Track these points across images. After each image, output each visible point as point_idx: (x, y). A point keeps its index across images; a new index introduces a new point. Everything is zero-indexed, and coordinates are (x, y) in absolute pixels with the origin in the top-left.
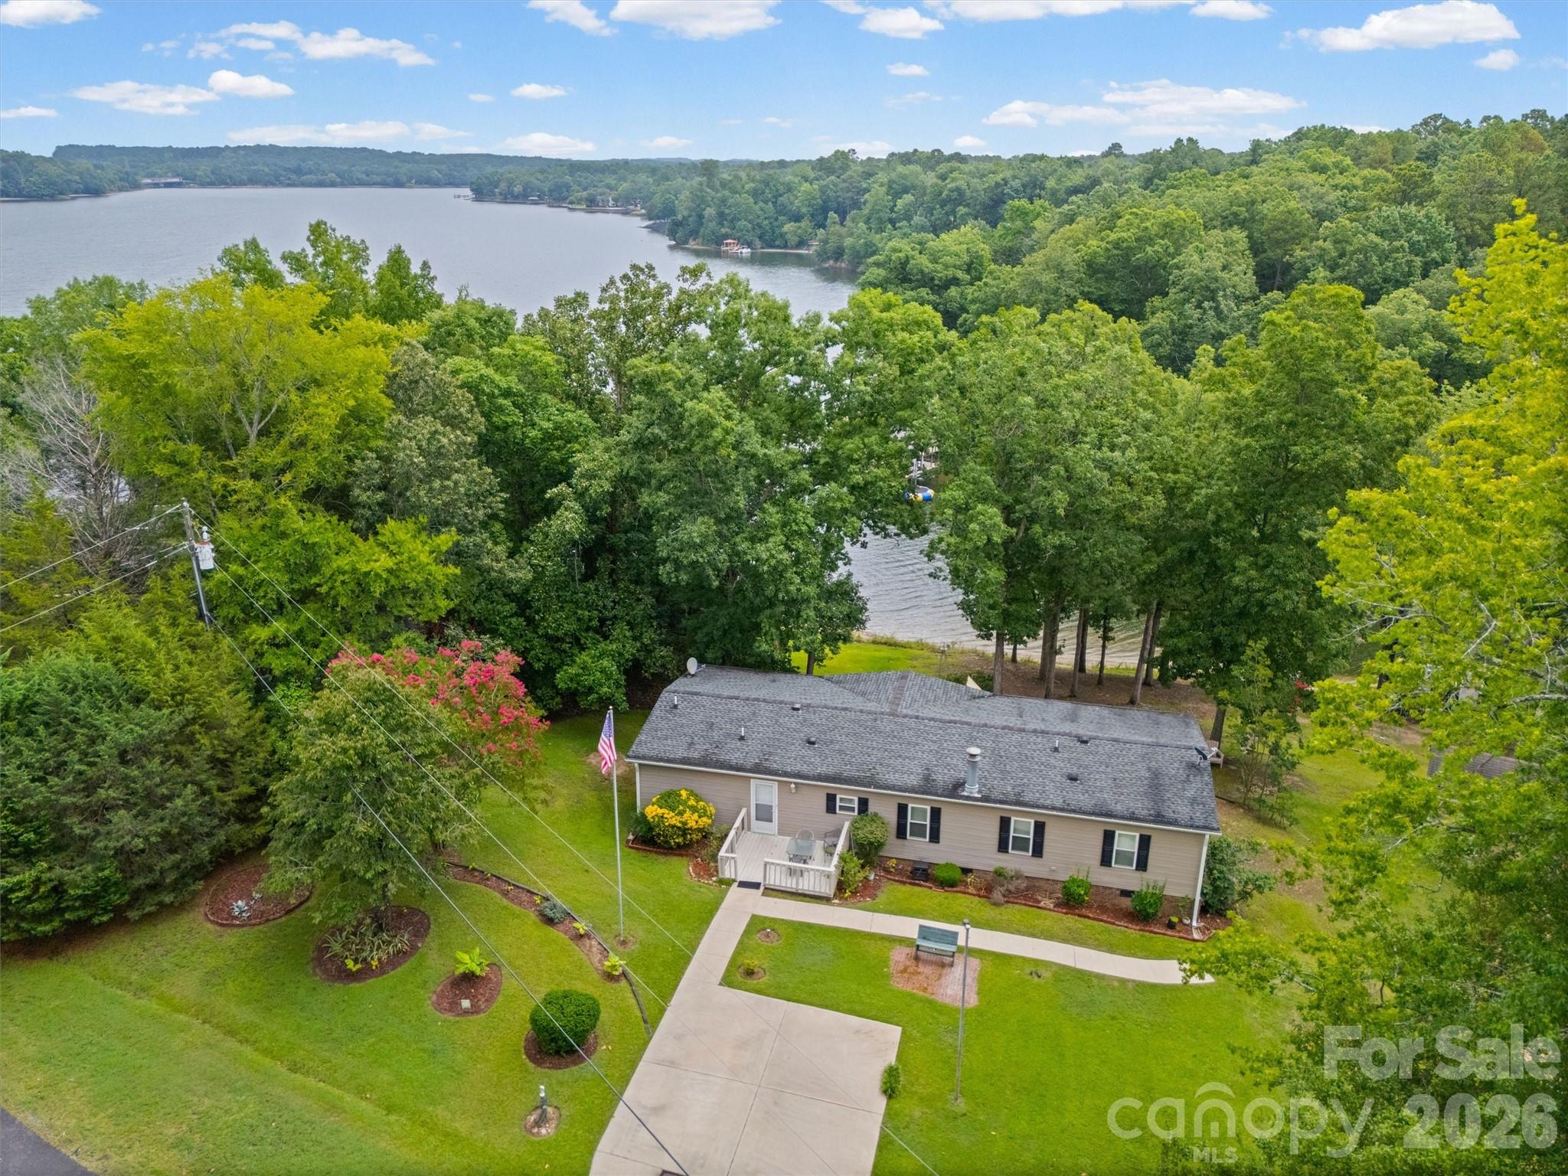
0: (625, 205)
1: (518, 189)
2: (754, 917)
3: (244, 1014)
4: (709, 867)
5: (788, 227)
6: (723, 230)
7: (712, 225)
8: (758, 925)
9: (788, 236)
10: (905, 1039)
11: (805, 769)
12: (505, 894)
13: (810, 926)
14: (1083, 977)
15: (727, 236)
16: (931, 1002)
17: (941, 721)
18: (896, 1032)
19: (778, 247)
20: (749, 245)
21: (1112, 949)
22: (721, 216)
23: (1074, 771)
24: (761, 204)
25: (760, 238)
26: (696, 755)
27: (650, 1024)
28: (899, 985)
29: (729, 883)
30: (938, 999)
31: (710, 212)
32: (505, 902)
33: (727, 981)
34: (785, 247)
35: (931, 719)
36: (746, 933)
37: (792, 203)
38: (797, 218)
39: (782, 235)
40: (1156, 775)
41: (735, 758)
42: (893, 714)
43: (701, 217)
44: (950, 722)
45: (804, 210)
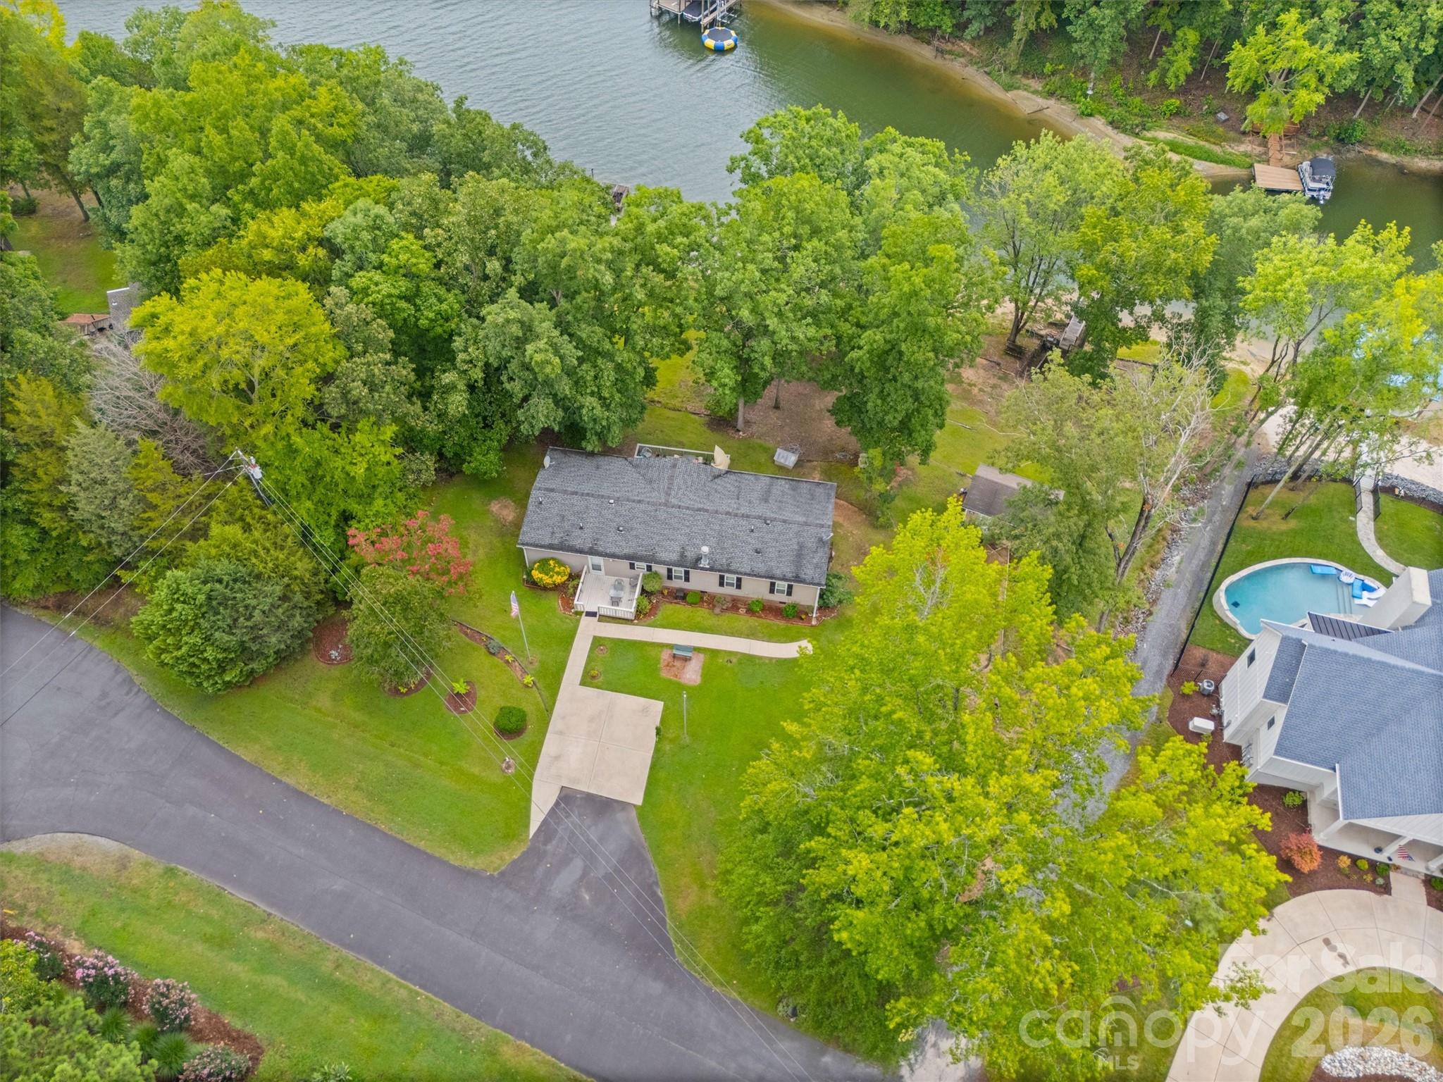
2: (595, 638)
3: (357, 716)
4: (568, 604)
8: (597, 642)
10: (665, 709)
11: (617, 551)
12: (466, 634)
13: (622, 641)
14: (750, 659)
16: (679, 684)
17: (693, 509)
18: (659, 705)
21: (770, 638)
23: (759, 546)
26: (556, 542)
27: (549, 710)
28: (664, 674)
29: (579, 613)
30: (682, 681)
32: (468, 640)
33: (583, 683)
35: (688, 508)
36: (592, 649)
40: (801, 546)
41: (577, 543)
42: (665, 505)
44: (699, 510)
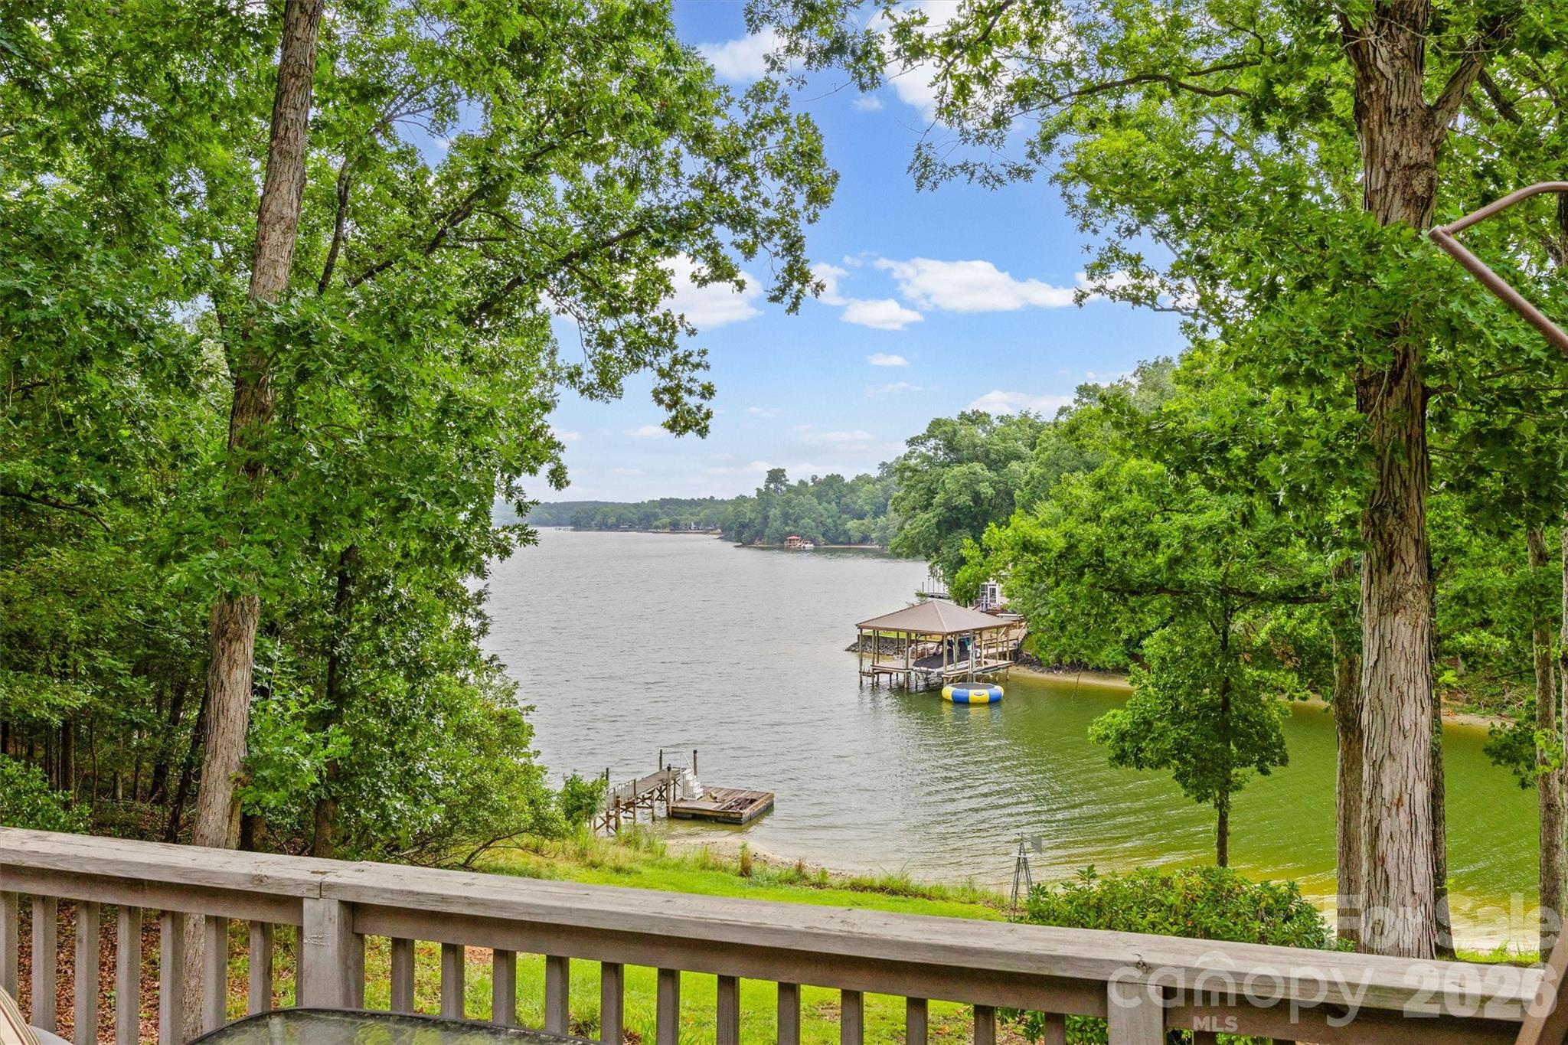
0: (705, 527)
1: (612, 520)
5: (852, 524)
6: (787, 529)
7: (777, 524)
9: (852, 532)
15: (790, 533)
19: (842, 543)
20: (813, 541)
22: (786, 516)
24: (825, 504)
25: (824, 535)
31: (775, 512)
34: (849, 543)
37: (855, 503)
38: (861, 516)
39: (845, 532)
43: (766, 518)
45: (867, 508)
